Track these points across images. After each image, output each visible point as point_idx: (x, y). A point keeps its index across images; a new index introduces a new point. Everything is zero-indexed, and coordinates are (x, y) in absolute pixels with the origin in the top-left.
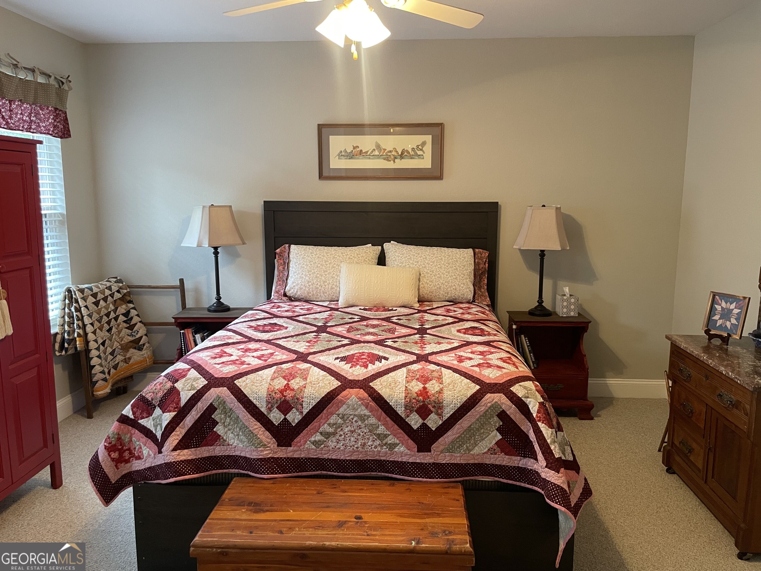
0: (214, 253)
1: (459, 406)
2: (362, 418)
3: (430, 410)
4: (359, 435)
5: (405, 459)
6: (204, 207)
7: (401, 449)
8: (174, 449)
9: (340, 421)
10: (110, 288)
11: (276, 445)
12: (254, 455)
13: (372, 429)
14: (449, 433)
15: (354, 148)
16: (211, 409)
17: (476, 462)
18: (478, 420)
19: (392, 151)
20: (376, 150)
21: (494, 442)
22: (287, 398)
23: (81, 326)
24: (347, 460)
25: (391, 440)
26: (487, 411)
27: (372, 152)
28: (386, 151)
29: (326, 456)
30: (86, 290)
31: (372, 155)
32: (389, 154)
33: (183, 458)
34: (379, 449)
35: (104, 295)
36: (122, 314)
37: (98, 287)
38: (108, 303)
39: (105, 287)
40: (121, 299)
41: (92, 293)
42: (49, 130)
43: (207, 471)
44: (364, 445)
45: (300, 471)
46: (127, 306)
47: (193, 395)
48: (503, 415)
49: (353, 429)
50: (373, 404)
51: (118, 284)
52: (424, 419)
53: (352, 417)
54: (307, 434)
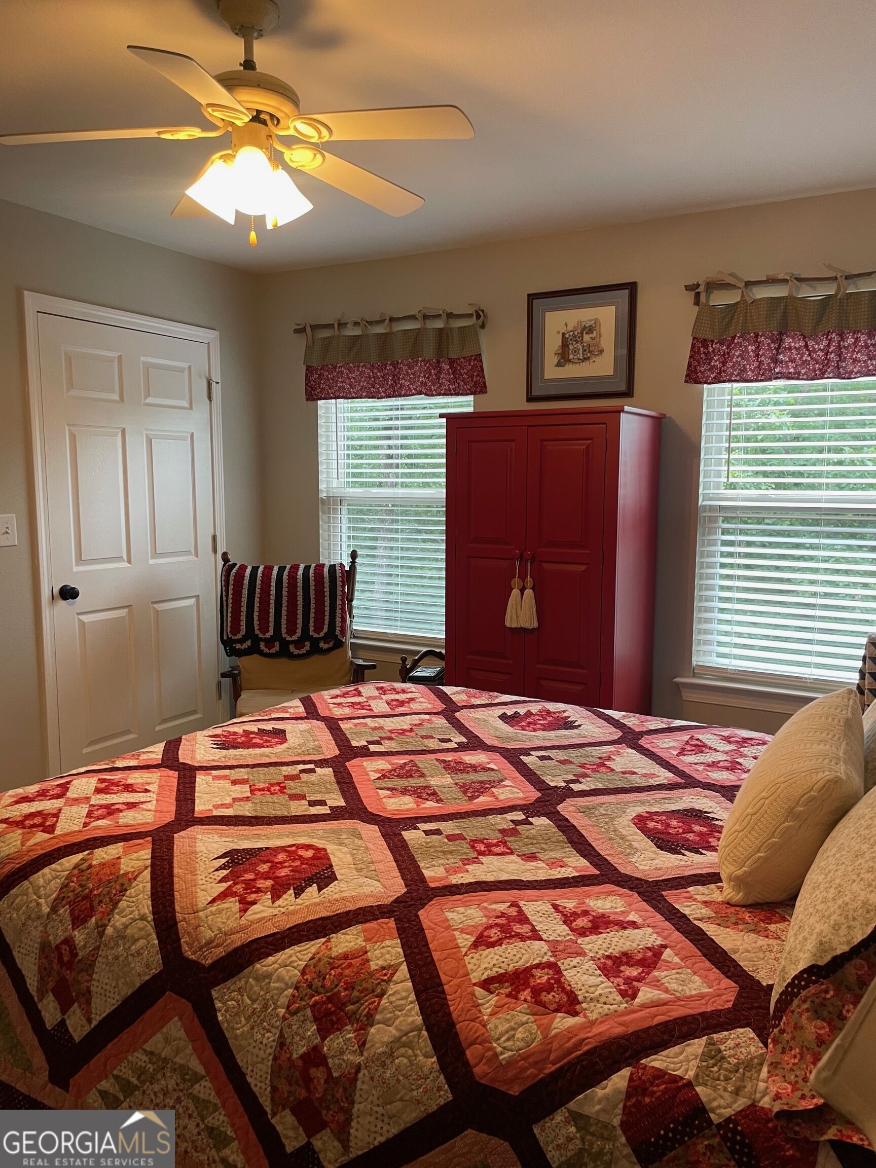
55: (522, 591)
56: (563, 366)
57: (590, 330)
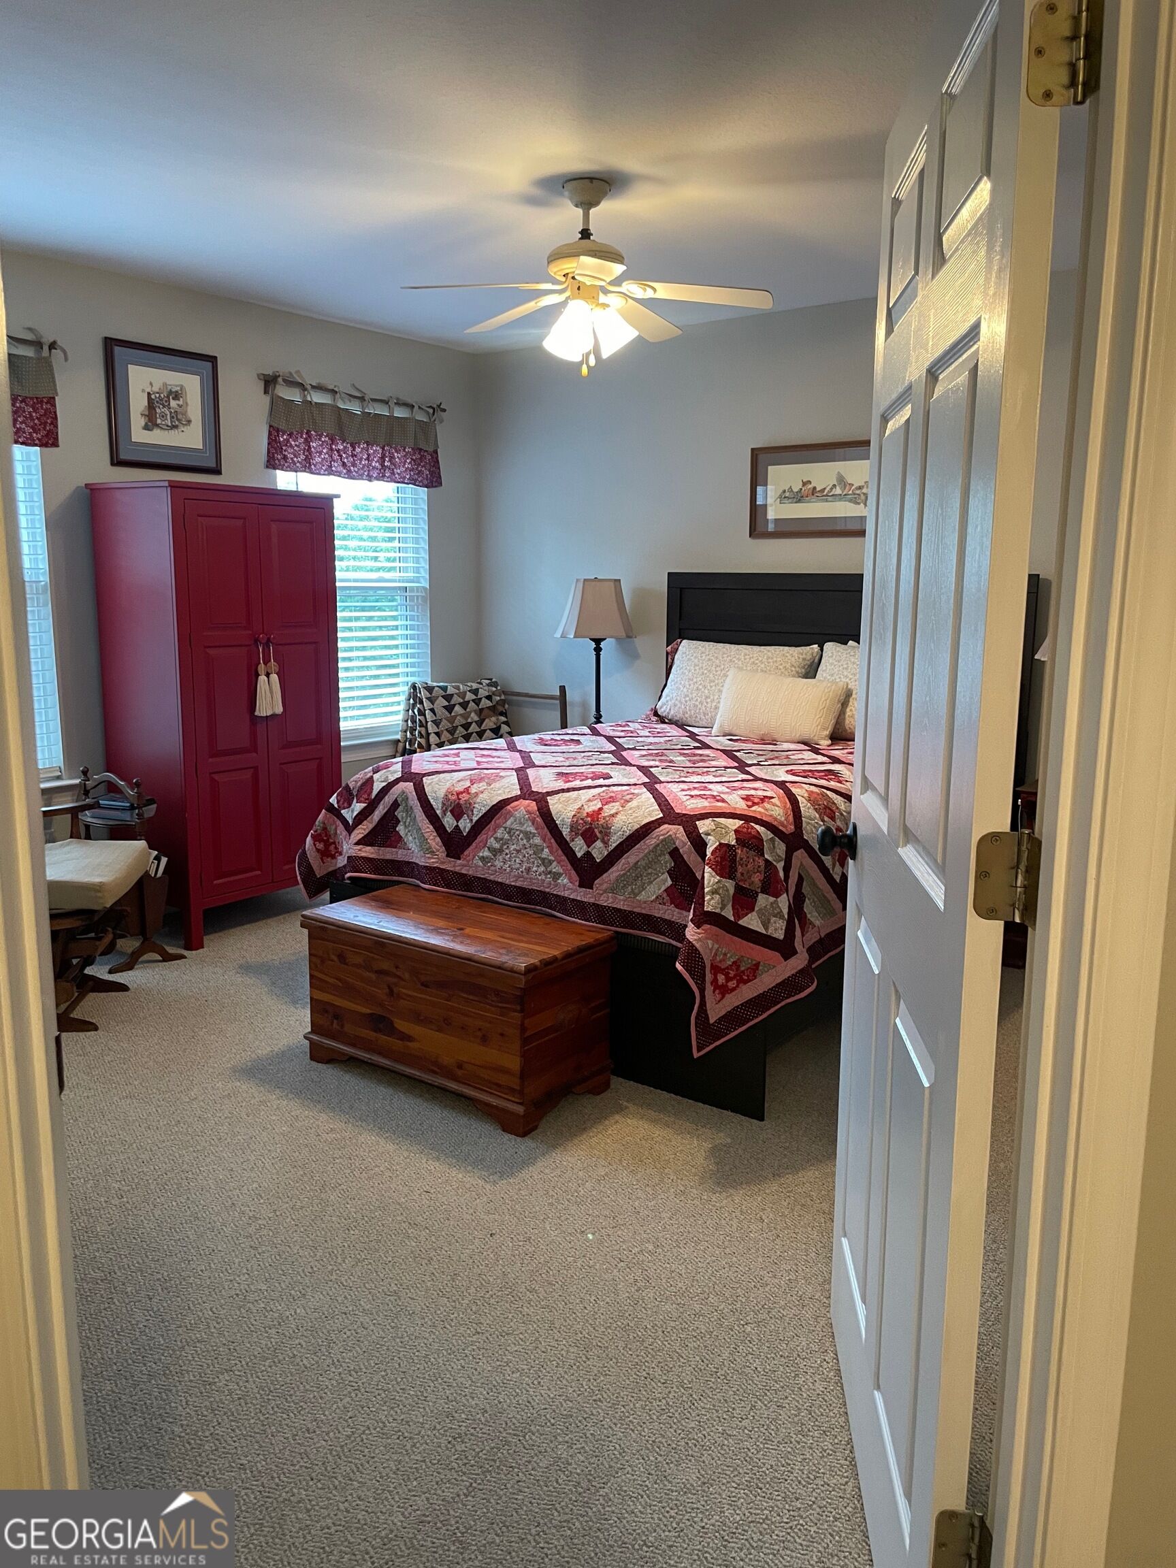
0: (595, 649)
1: (627, 834)
2: (528, 835)
3: (596, 836)
4: (525, 856)
5: (566, 894)
6: (577, 580)
7: (564, 880)
8: (357, 843)
9: (507, 836)
10: (475, 692)
11: (444, 855)
12: (421, 862)
13: (538, 850)
14: (614, 868)
15: (804, 484)
16: (395, 805)
17: (644, 912)
18: (646, 856)
19: (863, 487)
20: (838, 487)
21: (663, 888)
22: (461, 802)
23: (424, 735)
24: (512, 886)
25: (555, 868)
26: (658, 845)
27: (831, 489)
28: (853, 488)
29: (492, 878)
30: (436, 689)
31: (831, 494)
32: (858, 492)
33: (363, 854)
34: (543, 877)
35: (463, 698)
36: (490, 730)
37: (458, 688)
38: (468, 710)
39: (469, 689)
40: (493, 709)
41: (444, 694)
42: (405, 477)
43: (387, 875)
44: (528, 870)
45: (465, 891)
46: (498, 719)
47: (383, 787)
48: (675, 853)
49: (518, 848)
50: (539, 820)
51: (490, 688)
52: (589, 846)
53: (518, 833)
54: (476, 847)
55: (268, 675)
56: (151, 430)
57: (176, 396)
